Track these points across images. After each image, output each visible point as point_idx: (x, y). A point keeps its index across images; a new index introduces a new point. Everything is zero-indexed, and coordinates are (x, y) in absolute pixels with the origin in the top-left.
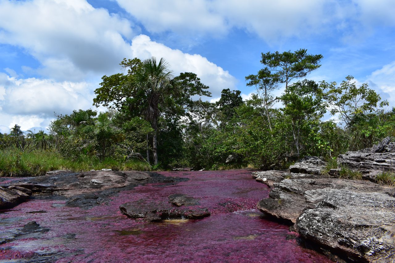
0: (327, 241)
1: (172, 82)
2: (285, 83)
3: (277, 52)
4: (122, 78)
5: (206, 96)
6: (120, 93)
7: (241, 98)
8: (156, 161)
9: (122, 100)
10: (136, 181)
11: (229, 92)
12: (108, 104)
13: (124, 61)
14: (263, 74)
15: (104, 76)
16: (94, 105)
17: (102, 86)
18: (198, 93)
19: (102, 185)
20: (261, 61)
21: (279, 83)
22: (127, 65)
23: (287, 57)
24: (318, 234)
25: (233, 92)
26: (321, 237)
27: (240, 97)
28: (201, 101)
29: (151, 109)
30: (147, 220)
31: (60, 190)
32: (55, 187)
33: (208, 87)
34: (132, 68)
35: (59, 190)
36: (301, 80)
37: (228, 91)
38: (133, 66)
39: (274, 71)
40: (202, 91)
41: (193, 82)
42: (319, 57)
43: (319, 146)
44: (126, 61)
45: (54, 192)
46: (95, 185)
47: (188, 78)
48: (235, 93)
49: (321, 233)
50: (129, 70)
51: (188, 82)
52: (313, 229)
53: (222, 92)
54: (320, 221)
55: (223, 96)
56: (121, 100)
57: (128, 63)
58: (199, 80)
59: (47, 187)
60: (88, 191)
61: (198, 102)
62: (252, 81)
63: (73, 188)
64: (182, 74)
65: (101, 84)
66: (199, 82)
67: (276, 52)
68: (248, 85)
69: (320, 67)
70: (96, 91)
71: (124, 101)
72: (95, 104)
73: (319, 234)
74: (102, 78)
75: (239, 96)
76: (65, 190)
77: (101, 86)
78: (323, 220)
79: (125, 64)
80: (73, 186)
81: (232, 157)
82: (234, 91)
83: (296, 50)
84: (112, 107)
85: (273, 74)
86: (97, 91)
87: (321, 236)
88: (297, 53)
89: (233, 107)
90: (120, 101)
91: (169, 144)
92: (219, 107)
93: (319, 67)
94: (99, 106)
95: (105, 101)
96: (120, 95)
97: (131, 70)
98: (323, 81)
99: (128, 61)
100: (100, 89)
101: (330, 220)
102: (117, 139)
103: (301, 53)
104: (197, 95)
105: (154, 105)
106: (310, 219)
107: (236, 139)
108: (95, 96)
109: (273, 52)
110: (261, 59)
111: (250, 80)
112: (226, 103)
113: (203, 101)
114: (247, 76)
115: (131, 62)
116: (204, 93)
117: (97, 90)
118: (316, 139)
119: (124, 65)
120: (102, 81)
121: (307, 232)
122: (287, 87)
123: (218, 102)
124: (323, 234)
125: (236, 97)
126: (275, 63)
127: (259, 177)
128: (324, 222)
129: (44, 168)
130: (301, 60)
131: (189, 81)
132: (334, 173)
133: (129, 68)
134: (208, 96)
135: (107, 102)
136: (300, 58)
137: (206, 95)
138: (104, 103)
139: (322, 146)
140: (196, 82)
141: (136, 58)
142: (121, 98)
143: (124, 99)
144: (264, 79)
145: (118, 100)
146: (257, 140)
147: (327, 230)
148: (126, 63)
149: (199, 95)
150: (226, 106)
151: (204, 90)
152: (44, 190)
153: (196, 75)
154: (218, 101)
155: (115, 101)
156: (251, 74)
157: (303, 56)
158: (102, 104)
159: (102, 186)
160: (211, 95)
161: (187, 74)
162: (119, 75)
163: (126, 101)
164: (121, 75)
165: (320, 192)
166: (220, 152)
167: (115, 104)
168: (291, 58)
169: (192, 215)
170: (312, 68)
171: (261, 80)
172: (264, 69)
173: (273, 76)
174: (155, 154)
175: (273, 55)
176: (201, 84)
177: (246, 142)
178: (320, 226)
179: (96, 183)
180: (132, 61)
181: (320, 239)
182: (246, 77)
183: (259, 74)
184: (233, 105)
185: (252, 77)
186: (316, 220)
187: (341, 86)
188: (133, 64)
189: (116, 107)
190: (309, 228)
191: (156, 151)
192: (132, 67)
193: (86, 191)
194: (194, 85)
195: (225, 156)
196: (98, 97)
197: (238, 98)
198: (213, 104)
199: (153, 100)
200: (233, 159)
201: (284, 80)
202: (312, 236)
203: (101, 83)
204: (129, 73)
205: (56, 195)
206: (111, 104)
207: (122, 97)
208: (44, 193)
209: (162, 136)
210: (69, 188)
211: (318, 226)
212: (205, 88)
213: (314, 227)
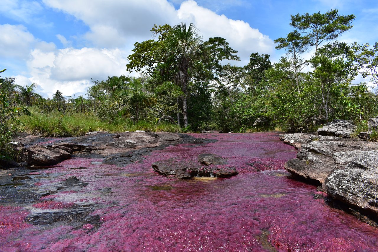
0: (356, 201)
1: (201, 47)
2: (315, 46)
3: (307, 14)
4: (154, 44)
5: (235, 61)
6: (152, 59)
8: (186, 123)
9: (154, 66)
10: (168, 142)
11: (258, 56)
12: (140, 69)
13: (155, 27)
14: (293, 37)
15: (136, 43)
16: (127, 70)
17: (135, 53)
18: (227, 58)
19: (135, 144)
20: (290, 24)
21: (309, 46)
22: (157, 31)
23: (318, 19)
24: (347, 194)
25: (261, 56)
26: (350, 197)
28: (229, 65)
29: (181, 73)
30: (177, 177)
31: (98, 149)
32: (93, 147)
33: (236, 52)
34: (162, 35)
35: (97, 149)
36: (332, 42)
37: (257, 55)
38: (164, 32)
39: (304, 33)
40: (230, 55)
41: (222, 47)
42: (351, 18)
43: (349, 109)
44: (157, 27)
45: (92, 151)
46: (129, 145)
47: (217, 43)
48: (264, 57)
50: (160, 36)
51: (217, 46)
52: (342, 189)
53: (251, 56)
54: (350, 181)
55: (251, 60)
56: (152, 65)
57: (158, 29)
58: (227, 45)
59: (86, 147)
60: (123, 151)
61: (226, 66)
62: (282, 44)
63: (109, 147)
64: (211, 39)
65: (134, 50)
67: (306, 13)
68: (277, 48)
69: (352, 27)
70: (129, 58)
71: (155, 66)
72: (129, 69)
73: (349, 194)
74: (134, 45)
75: (268, 60)
76: (103, 149)
77: (133, 53)
78: (353, 181)
79: (156, 30)
80: (109, 145)
81: (259, 120)
82: (263, 55)
83: (327, 12)
84: (144, 72)
85: (303, 37)
86: (130, 57)
87: (350, 196)
88: (327, 14)
89: (261, 71)
90: (152, 67)
91: (199, 108)
92: (247, 71)
94: (131, 72)
95: (138, 67)
96: (151, 61)
97: (161, 36)
98: (355, 43)
99: (158, 28)
100: (133, 55)
101: (361, 180)
102: (149, 103)
103: (333, 14)
104: (225, 59)
105: (184, 69)
106: (339, 179)
107: (263, 103)
108: (128, 62)
110: (291, 22)
111: (279, 43)
112: (254, 67)
113: (231, 66)
114: (276, 39)
115: (161, 29)
116: (233, 57)
117: (129, 56)
118: (345, 102)
119: (154, 32)
120: (134, 47)
121: (335, 192)
122: (317, 49)
123: (246, 67)
124: (353, 194)
125: (265, 61)
126: (305, 26)
127: (287, 139)
128: (354, 183)
129: (83, 129)
130: (332, 22)
131: (218, 46)
132: (364, 136)
133: (159, 34)
134: (237, 60)
136: (331, 20)
137: (234, 59)
138: (136, 68)
139: (352, 109)
140: (224, 47)
141: (166, 24)
142: (152, 63)
143: (155, 64)
144: (294, 41)
145: (150, 66)
146: (285, 103)
147: (357, 190)
148: (157, 29)
149: (227, 60)
150: (255, 70)
151: (233, 54)
152: (83, 149)
153: (225, 40)
154: (246, 65)
156: (280, 37)
157: (334, 17)
158: (135, 70)
159: (136, 146)
160: (239, 59)
161: (216, 39)
162: (150, 41)
163: (157, 66)
164: (152, 41)
165: (350, 154)
166: (249, 115)
168: (321, 20)
169: (221, 174)
170: (344, 29)
171: (290, 42)
172: (293, 31)
173: (302, 38)
174: (185, 117)
175: (303, 17)
176: (230, 49)
177: (273, 105)
178: (350, 187)
179: (130, 143)
180: (162, 28)
181: (349, 199)
182: (275, 40)
183: (288, 37)
184: (261, 69)
185: (281, 40)
186: (346, 180)
187: (374, 48)
188: (164, 30)
189: (148, 72)
190: (338, 188)
191: (186, 114)
192: (163, 33)
193: (121, 150)
194: (223, 49)
195: (253, 119)
196: (131, 63)
197: (266, 62)
198: (241, 68)
199: (183, 65)
200: (261, 122)
201: (314, 43)
202: (341, 196)
203: (133, 49)
204: (160, 39)
205: (94, 154)
207: (154, 63)
208: (83, 151)
209: (191, 99)
210: (106, 147)
211: (348, 186)
212: (234, 52)
213: (344, 187)
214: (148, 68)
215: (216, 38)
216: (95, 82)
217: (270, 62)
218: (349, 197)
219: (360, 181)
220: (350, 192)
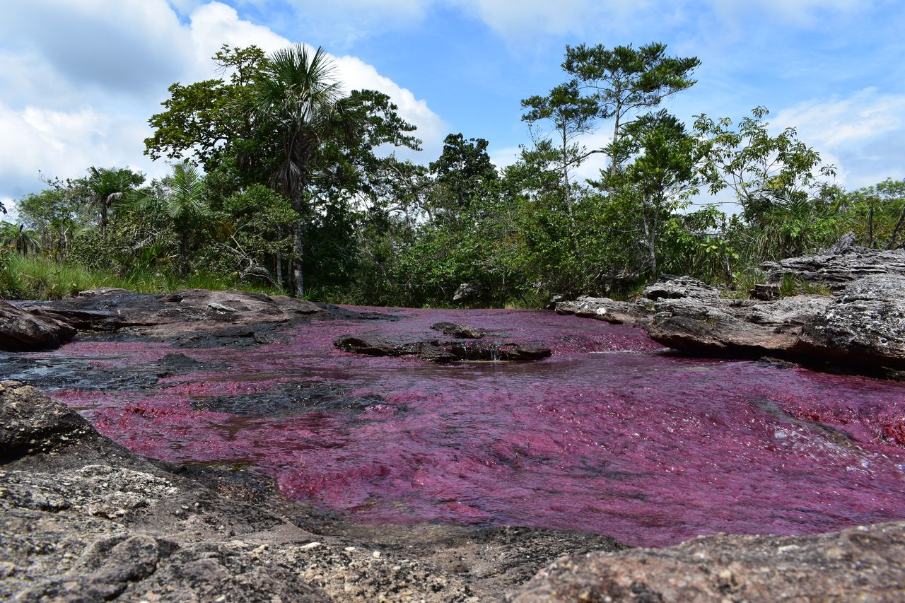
0: (898, 350)
3: (601, 46)
4: (220, 92)
5: (410, 150)
6: (212, 128)
7: (486, 157)
8: (300, 289)
9: (216, 146)
11: (462, 142)
12: (181, 152)
13: (223, 51)
14: (563, 96)
15: (175, 86)
16: (146, 153)
17: (169, 109)
18: (391, 140)
19: (236, 314)
20: (562, 66)
22: (229, 61)
23: (624, 59)
24: (877, 339)
25: (469, 142)
26: (885, 344)
27: (486, 155)
28: (393, 159)
29: (293, 167)
30: (426, 358)
31: (136, 324)
32: (122, 318)
33: (414, 128)
34: (241, 71)
35: (132, 325)
36: (654, 110)
37: (459, 140)
38: (246, 64)
39: (587, 90)
40: (399, 136)
41: (381, 114)
42: (691, 63)
43: (706, 247)
44: (228, 51)
45: (122, 329)
46: (221, 315)
47: (369, 103)
48: (475, 144)
49: (884, 336)
50: (235, 75)
51: (368, 112)
52: (866, 331)
53: (445, 141)
54: (876, 317)
55: (447, 149)
56: (212, 145)
57: (232, 57)
58: (394, 111)
59: (105, 317)
60: (207, 327)
61: (387, 161)
62: (536, 111)
63: (167, 319)
64: (355, 92)
65: (167, 104)
66: (395, 114)
67: (598, 45)
68: (525, 118)
69: (695, 85)
70: (154, 121)
71: (220, 147)
72: (150, 151)
73: (880, 339)
74: (170, 90)
75: (483, 152)
76: (148, 325)
77: (164, 110)
78: (882, 315)
79: (225, 59)
80: (167, 315)
81: (468, 287)
82: (473, 140)
83: (642, 45)
84: (190, 160)
85: (585, 98)
86: (156, 121)
87: (884, 342)
88: (643, 50)
89: (468, 177)
90: (210, 148)
91: (329, 253)
92: (435, 176)
93: (692, 84)
94: (157, 157)
95: (175, 146)
96: (210, 134)
97: (239, 74)
98: (703, 115)
99: (233, 53)
100: (165, 117)
101: (897, 314)
103: (654, 52)
104: (388, 143)
105: (298, 158)
106: (853, 315)
107: (479, 247)
108: (151, 133)
109: (590, 45)
110: (564, 60)
111: (530, 108)
112: (452, 167)
113: (399, 161)
114: (527, 98)
115: (240, 57)
116: (406, 141)
117: (154, 117)
118: (681, 240)
119: (221, 62)
120: (169, 96)
121: (851, 339)
122: (617, 126)
123: (434, 164)
124: (889, 339)
125: (477, 153)
126: (589, 74)
127: (586, 307)
128: (884, 319)
129: (57, 287)
130: (649, 68)
131: (371, 111)
133: (234, 69)
134: (413, 148)
135: (178, 148)
136: (648, 64)
137: (409, 145)
138: (171, 150)
139: (714, 247)
140: (386, 114)
141: (255, 47)
142: (212, 140)
143: (221, 143)
144: (563, 107)
145: (207, 145)
146: (555, 238)
147: (895, 332)
148: (228, 56)
149: (393, 145)
150: (453, 174)
151: (405, 134)
152: (98, 324)
153: (388, 98)
154: (435, 162)
155: (198, 146)
156: (534, 95)
157: (655, 59)
158: (167, 153)
159: (237, 317)
160: (419, 146)
161: (367, 95)
162: (213, 83)
163: (224, 147)
164: (219, 82)
166: (443, 276)
167: (198, 153)
168: (631, 61)
169: (519, 352)
170: (678, 86)
171: (555, 108)
172: (569, 83)
173: (583, 102)
174: (297, 273)
175: (592, 53)
176: (398, 120)
177: (531, 241)
178: (880, 326)
179: (222, 310)
180: (242, 54)
181: (882, 348)
182: (523, 101)
183: (552, 95)
184: (468, 172)
185: (535, 101)
186: (867, 315)
187: (740, 128)
188: (245, 59)
189: (201, 162)
190: (855, 331)
191: (299, 266)
192: (242, 67)
193: (202, 326)
194: (382, 120)
195: (452, 285)
196: (158, 135)
197: (481, 155)
198: (421, 168)
199: (296, 146)
200: (471, 292)
201: (610, 112)
202: (863, 345)
203: (165, 101)
204: (234, 81)
205: (129, 335)
206: (188, 153)
207: (216, 139)
208: (97, 330)
209: (311, 234)
210: (158, 320)
211: (875, 325)
212: (407, 129)
213: (868, 326)
214: (202, 151)
215: (367, 91)
216: (49, 182)
217: (488, 158)
218: (882, 344)
219: (894, 315)
220: (882, 336)
